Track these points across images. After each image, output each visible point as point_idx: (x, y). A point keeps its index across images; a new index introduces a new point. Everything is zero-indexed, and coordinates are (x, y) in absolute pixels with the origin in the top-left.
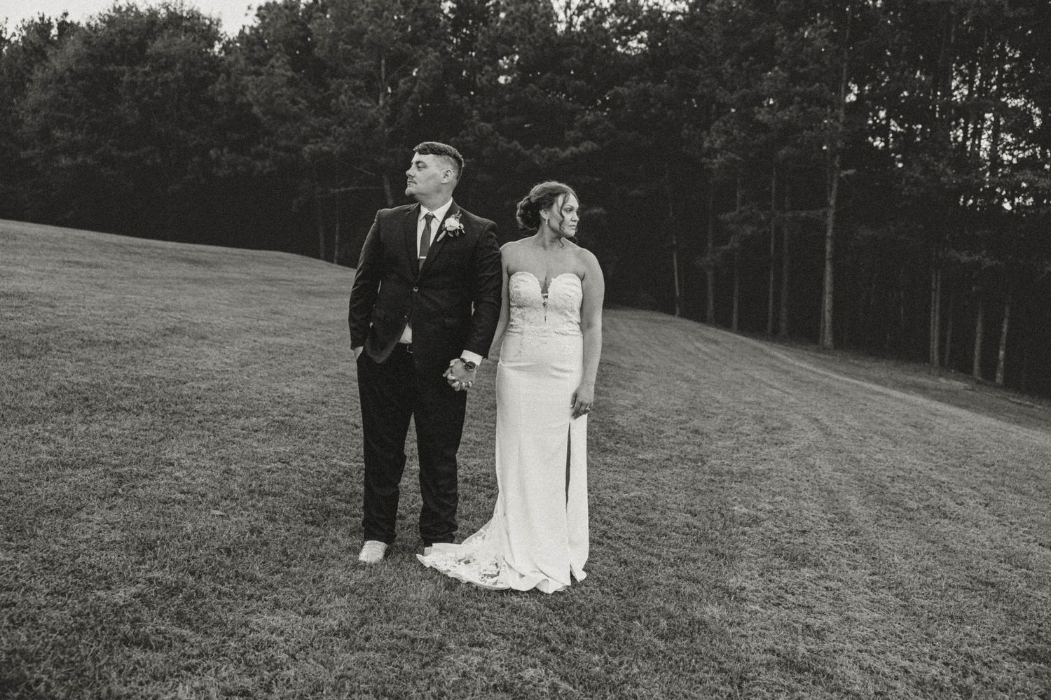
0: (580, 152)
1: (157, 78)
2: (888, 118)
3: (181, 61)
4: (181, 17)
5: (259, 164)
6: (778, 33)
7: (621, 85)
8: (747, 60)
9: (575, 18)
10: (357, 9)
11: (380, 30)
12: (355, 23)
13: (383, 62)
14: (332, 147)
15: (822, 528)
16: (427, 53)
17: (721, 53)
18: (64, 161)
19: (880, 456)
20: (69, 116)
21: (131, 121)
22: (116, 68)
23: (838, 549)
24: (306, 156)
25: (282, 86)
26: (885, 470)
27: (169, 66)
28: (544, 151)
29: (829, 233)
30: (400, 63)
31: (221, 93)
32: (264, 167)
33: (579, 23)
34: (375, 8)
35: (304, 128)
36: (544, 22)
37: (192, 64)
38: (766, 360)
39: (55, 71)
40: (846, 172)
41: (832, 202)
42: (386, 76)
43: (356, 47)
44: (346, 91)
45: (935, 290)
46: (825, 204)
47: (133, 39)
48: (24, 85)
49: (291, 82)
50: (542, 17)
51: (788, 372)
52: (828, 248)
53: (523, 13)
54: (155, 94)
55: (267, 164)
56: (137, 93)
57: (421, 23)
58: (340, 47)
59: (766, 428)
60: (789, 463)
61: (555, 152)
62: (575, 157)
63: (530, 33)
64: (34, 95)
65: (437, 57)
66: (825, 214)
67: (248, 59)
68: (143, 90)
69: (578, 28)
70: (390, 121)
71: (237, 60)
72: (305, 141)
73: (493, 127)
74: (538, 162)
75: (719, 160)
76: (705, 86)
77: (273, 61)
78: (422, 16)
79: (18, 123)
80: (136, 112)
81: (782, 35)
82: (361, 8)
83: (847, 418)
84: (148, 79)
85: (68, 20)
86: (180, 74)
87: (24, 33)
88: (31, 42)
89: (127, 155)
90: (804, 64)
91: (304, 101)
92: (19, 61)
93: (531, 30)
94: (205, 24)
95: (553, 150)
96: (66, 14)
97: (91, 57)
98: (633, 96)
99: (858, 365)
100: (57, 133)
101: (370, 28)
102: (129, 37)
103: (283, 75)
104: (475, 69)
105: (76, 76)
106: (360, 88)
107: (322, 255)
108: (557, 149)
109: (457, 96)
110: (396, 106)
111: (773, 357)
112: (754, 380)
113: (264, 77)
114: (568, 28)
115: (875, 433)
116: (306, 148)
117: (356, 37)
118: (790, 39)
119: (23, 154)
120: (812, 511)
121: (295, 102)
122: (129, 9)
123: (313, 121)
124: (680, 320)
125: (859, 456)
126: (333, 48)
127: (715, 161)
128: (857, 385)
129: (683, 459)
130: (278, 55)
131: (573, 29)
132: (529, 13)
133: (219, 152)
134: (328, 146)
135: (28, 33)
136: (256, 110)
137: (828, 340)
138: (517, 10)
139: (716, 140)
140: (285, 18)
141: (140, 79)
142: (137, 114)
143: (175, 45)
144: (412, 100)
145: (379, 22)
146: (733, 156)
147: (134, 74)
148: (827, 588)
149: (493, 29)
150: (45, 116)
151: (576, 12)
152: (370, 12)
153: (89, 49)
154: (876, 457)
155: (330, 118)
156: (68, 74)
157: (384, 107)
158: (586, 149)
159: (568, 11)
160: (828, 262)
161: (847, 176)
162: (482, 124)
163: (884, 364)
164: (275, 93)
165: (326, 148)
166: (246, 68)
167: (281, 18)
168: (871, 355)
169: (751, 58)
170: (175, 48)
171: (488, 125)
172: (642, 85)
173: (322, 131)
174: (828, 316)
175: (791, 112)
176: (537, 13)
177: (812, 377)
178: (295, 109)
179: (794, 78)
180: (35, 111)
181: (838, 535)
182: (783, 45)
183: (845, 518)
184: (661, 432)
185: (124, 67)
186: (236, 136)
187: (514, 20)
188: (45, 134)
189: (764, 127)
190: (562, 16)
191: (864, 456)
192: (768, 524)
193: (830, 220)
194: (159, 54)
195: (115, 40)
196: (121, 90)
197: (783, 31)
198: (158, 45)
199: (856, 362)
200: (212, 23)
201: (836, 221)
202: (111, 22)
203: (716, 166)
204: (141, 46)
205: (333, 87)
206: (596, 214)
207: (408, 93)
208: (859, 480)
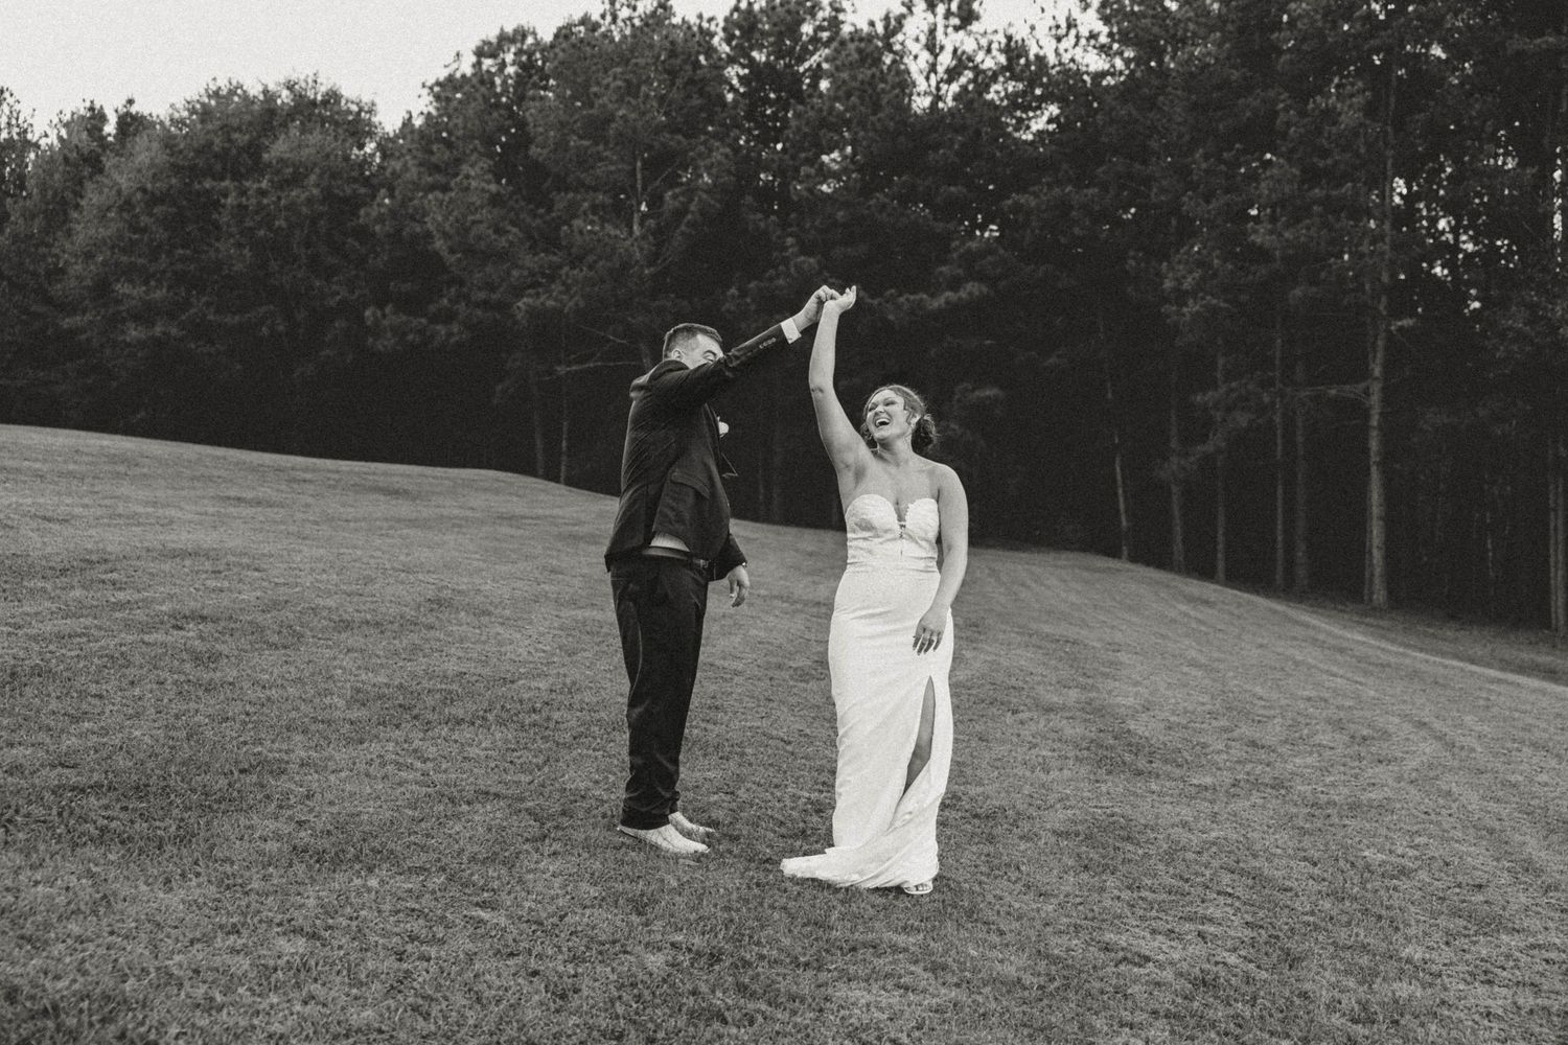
0: (960, 299)
1: (279, 198)
2: (1455, 231)
3: (317, 170)
4: (313, 103)
5: (441, 329)
6: (1281, 106)
7: (1023, 190)
8: (1231, 149)
9: (944, 87)
10: (598, 84)
11: (633, 116)
12: (597, 106)
13: (639, 164)
14: (561, 301)
15: (1503, 881)
16: (711, 150)
17: (1187, 137)
18: (134, 333)
19: (1544, 778)
20: (141, 261)
21: (239, 267)
22: (215, 184)
23: (1539, 909)
24: (519, 317)
25: (482, 207)
26: (1560, 798)
27: (296, 180)
28: (902, 299)
29: (1374, 422)
30: (664, 165)
31: (381, 219)
32: (450, 335)
33: (950, 94)
34: (626, 81)
35: (515, 273)
36: (897, 96)
37: (333, 176)
38: (1299, 631)
39: (119, 192)
40: (1400, 323)
41: (1377, 371)
42: (644, 188)
43: (597, 144)
44: (585, 213)
45: (1555, 510)
46: (1365, 374)
47: (242, 139)
48: (65, 213)
49: (495, 200)
50: (893, 88)
51: (1342, 651)
52: (1374, 445)
53: (862, 82)
54: (277, 223)
55: (456, 330)
56: (249, 223)
57: (699, 102)
58: (572, 143)
59: (1353, 737)
60: (1413, 791)
61: (922, 300)
62: (954, 308)
63: (874, 113)
64: (85, 230)
65: (727, 156)
66: (1367, 392)
67: (421, 165)
68: (258, 218)
69: (951, 103)
70: (653, 259)
71: (405, 168)
72: (518, 292)
73: (819, 262)
74: (891, 317)
75: (1192, 307)
76: (1162, 190)
77: (465, 168)
78: (701, 93)
79: (58, 273)
80: (246, 251)
81: (1286, 109)
82: (605, 82)
83: (1469, 719)
84: (265, 201)
85: (134, 109)
86: (315, 191)
87: (64, 133)
88: (77, 147)
89: (232, 320)
90: (1325, 153)
91: (515, 230)
92: (57, 176)
93: (876, 107)
94: (349, 112)
95: (917, 297)
96: (131, 102)
97: (176, 169)
98: (1044, 207)
99: (1434, 636)
100: (122, 288)
101: (620, 113)
102: (236, 136)
103: (483, 190)
104: (786, 173)
105: (154, 200)
106: (604, 206)
107: (541, 472)
108: (925, 296)
109: (759, 216)
110: (661, 234)
111: (1307, 626)
112: (1297, 664)
113: (453, 194)
114: (934, 105)
115: (1522, 742)
116: (520, 304)
117: (597, 128)
118: (1303, 113)
119: (67, 323)
120: (1478, 858)
121: (498, 231)
122: (232, 92)
123: (529, 261)
124: (1132, 566)
125: (1513, 779)
126: (561, 145)
127: (1185, 310)
128: (1462, 670)
129: (1256, 784)
130: (473, 158)
131: (941, 105)
132: (871, 82)
133: (379, 313)
134: (556, 300)
135: (69, 134)
136: (439, 244)
137: (1380, 595)
138: (854, 78)
139: (1184, 277)
140: (480, 100)
141: (253, 201)
142: (249, 255)
143: (307, 146)
144: (688, 224)
145: (633, 102)
146: (1215, 301)
147: (243, 193)
148: (1547, 961)
149: (812, 108)
150: (104, 263)
151: (945, 77)
152: (620, 88)
153: (172, 155)
154: (1539, 779)
155: (555, 254)
156: (139, 195)
157: (644, 237)
158: (970, 294)
159: (932, 76)
160: (1374, 469)
161: (1401, 329)
162: (802, 258)
163: (1475, 633)
164: (470, 218)
165: (551, 303)
166: (420, 179)
167: (475, 100)
168: (1452, 617)
169: (1237, 146)
170: (307, 150)
171: (812, 260)
172: (1057, 191)
173: (543, 275)
174: (1377, 556)
175: (1308, 228)
176: (886, 82)
177: (1384, 657)
178: (503, 242)
179: (1311, 176)
180: (89, 256)
181: (1531, 890)
182: (1288, 124)
183: (1529, 867)
184: (1204, 746)
185: (226, 183)
186: (406, 287)
187: (849, 95)
188: (102, 289)
189: (1262, 254)
190: (922, 85)
191: (1520, 778)
192: (1423, 875)
193: (1375, 399)
194: (281, 160)
195: (212, 143)
196: (224, 219)
197: (1289, 102)
198: (278, 148)
199: (1431, 631)
200: (361, 110)
201: (1386, 400)
202: (205, 114)
203: (1188, 317)
204: (254, 150)
205: (560, 205)
206: (989, 397)
207: (680, 214)
208: (1528, 814)
